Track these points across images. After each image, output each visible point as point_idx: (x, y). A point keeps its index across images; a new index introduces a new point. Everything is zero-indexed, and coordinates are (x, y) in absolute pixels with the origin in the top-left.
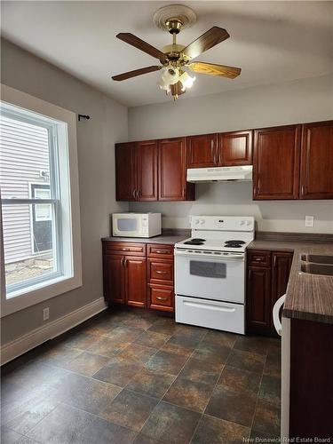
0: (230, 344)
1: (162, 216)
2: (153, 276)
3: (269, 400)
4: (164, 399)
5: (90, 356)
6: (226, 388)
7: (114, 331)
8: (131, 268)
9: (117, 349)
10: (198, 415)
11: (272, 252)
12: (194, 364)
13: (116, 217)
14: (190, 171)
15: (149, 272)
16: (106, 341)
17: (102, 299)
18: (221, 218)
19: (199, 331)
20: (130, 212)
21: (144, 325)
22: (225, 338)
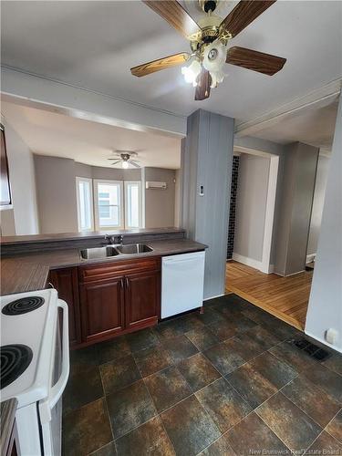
4: (220, 376)
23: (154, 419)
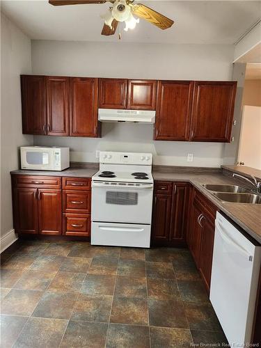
0: (142, 258)
1: (71, 150)
2: (68, 206)
3: (190, 300)
4: (112, 321)
5: (20, 293)
6: (156, 297)
7: (35, 262)
8: (45, 200)
9: (46, 280)
10: (146, 328)
11: (173, 183)
12: (122, 282)
13: (24, 151)
14: (101, 111)
15: (64, 203)
16: (31, 274)
17: (12, 231)
18: (126, 154)
19: (113, 250)
20: (34, 145)
21: (64, 252)
22: (135, 253)
23: (116, 273)
